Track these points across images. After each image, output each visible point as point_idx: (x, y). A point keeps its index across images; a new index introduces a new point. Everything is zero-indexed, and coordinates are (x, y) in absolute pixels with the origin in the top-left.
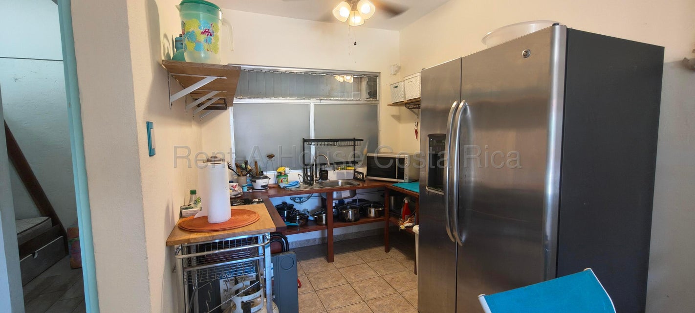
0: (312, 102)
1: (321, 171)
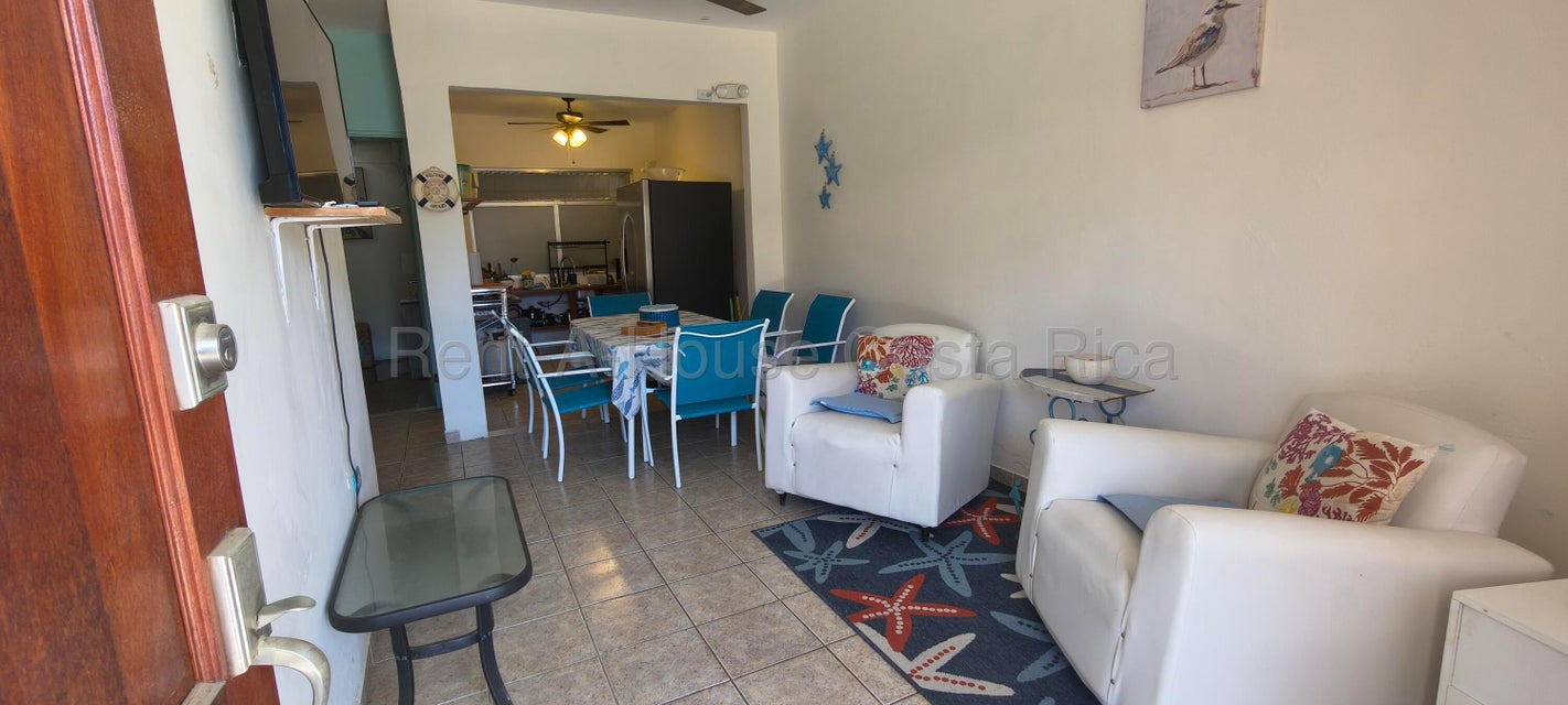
0: (556, 204)
1: (569, 276)
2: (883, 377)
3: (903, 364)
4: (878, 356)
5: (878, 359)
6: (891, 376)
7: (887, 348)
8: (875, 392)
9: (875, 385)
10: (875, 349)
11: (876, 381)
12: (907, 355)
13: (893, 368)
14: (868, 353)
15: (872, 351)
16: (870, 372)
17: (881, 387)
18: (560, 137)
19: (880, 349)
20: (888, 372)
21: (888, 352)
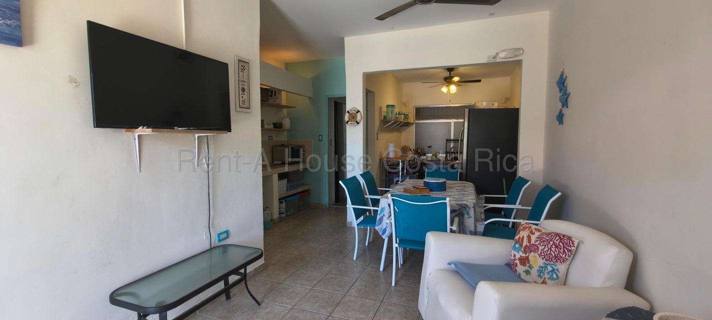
0: (453, 121)
2: (524, 261)
3: (540, 255)
4: (525, 243)
5: (524, 245)
6: (529, 262)
7: (533, 238)
8: (516, 271)
9: (516, 265)
10: (525, 236)
11: (518, 262)
12: (546, 249)
13: (532, 256)
14: (520, 238)
15: (523, 237)
16: (516, 253)
17: (520, 269)
18: (444, 90)
19: (529, 238)
20: (527, 258)
21: (533, 242)
